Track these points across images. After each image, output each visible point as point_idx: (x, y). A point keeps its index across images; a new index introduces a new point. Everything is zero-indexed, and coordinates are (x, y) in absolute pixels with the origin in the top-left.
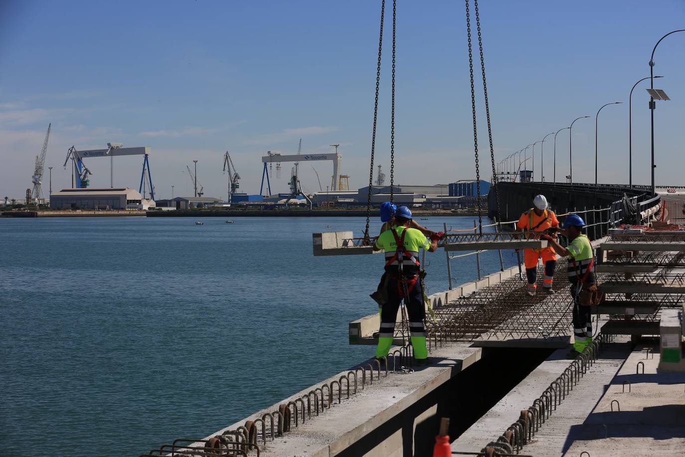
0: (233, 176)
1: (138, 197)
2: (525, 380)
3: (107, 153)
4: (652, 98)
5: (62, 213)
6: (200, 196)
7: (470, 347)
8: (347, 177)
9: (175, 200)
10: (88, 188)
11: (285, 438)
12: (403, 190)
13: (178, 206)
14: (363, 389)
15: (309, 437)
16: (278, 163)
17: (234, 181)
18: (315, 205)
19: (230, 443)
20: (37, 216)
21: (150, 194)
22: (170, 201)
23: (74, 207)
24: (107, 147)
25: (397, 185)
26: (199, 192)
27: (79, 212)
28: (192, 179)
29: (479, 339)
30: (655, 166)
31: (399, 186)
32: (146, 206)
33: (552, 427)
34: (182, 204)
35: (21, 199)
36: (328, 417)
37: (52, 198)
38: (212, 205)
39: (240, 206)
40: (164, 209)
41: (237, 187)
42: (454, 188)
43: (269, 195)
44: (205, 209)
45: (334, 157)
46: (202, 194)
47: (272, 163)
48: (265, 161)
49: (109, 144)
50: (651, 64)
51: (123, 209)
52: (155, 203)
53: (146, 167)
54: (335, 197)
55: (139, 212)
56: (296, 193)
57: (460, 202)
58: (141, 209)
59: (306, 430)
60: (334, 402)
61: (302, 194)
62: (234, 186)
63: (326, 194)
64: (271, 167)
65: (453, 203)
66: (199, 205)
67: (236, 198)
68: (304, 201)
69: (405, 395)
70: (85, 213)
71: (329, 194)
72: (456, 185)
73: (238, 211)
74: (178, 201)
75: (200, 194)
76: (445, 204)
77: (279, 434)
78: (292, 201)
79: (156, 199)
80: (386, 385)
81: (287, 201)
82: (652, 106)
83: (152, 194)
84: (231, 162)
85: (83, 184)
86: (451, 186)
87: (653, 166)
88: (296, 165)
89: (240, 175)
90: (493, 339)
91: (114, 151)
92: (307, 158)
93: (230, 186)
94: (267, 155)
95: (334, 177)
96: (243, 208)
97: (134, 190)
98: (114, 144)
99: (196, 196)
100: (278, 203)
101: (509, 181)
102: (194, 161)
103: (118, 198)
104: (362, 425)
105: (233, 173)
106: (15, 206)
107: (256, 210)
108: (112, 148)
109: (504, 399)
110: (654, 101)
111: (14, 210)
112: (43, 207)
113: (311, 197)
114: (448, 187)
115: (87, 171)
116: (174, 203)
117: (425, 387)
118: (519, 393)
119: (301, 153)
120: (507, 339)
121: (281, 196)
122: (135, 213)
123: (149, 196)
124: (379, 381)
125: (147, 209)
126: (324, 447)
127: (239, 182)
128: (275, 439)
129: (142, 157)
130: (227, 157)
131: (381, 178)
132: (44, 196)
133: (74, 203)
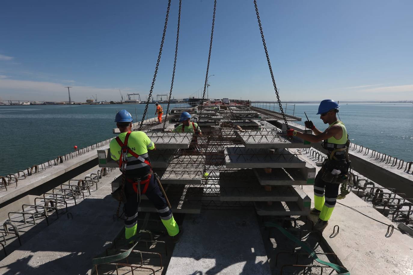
18: (164, 102)
23: (129, 103)
32: (140, 103)
34: (145, 102)
35: (120, 101)
42: (184, 99)
45: (167, 95)
48: (157, 96)
53: (139, 97)
56: (161, 100)
67: (153, 101)
74: (144, 102)
76: (183, 101)
83: (140, 101)
85: (130, 99)
91: (134, 94)
97: (138, 100)
103: (135, 101)
105: (152, 97)
111: (119, 103)
112: (123, 103)
129: (138, 95)
131: (174, 98)
132: (124, 101)
133: (128, 102)
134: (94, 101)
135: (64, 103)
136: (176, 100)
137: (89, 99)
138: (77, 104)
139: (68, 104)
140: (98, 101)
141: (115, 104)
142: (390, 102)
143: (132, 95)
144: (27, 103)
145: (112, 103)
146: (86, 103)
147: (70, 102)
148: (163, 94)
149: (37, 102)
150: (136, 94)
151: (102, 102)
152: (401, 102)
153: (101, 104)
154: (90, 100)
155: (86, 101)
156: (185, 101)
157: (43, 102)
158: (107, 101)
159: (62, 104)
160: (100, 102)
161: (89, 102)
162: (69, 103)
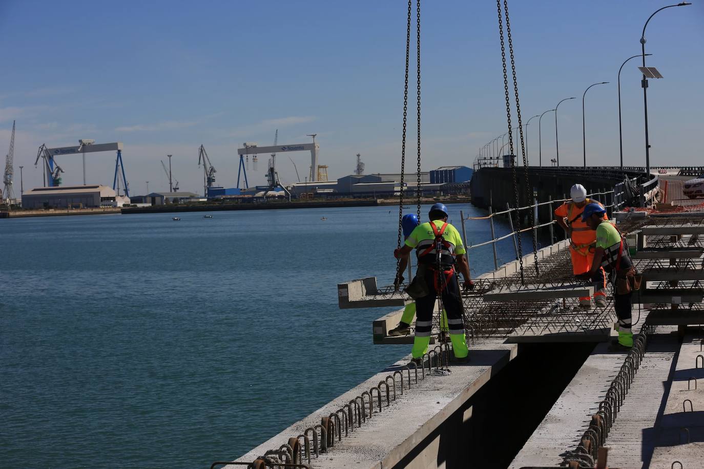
0: (208, 169)
1: (112, 193)
2: (575, 379)
3: (79, 150)
4: (644, 77)
5: (34, 213)
6: (175, 191)
7: (504, 343)
8: (326, 167)
9: (150, 196)
10: (60, 186)
11: (330, 455)
12: (383, 179)
13: (153, 202)
14: (402, 394)
15: (356, 452)
16: (255, 155)
17: (210, 175)
18: (293, 197)
19: (276, 465)
20: (9, 217)
21: (124, 190)
22: (145, 197)
23: (47, 207)
24: (78, 144)
25: (377, 173)
26: (175, 187)
27: (51, 211)
28: (167, 174)
29: (513, 334)
30: (650, 146)
31: (379, 174)
32: (120, 203)
33: (622, 432)
34: (158, 200)
36: (371, 429)
37: (24, 198)
38: (188, 200)
39: (217, 200)
40: (139, 205)
41: (214, 180)
42: (435, 175)
43: (246, 188)
44: (180, 204)
45: (311, 147)
46: (178, 189)
47: (248, 155)
48: (241, 153)
49: (80, 141)
50: (643, 41)
51: (97, 207)
52: (129, 200)
53: (119, 163)
54: (313, 188)
55: (114, 210)
56: (274, 185)
57: (442, 189)
58: (115, 206)
59: (352, 444)
60: (374, 411)
61: (280, 185)
62: (210, 180)
63: (305, 185)
64: (247, 159)
65: (435, 191)
66: (175, 200)
67: (212, 193)
68: (282, 193)
69: (450, 400)
70: (58, 212)
71: (308, 184)
72: (437, 172)
73: (215, 205)
74: (153, 197)
75: (175, 189)
77: (323, 450)
78: (270, 193)
79: (130, 196)
80: (425, 389)
81: (265, 194)
82: (645, 84)
83: (126, 191)
84: (206, 154)
85: (55, 182)
86: (432, 173)
87: (648, 147)
88: (273, 156)
89: (216, 169)
90: (529, 333)
91: (86, 148)
92: (284, 149)
93: (206, 180)
94: (243, 147)
95: (313, 168)
96: (220, 202)
97: (108, 187)
98: (85, 141)
99: (171, 191)
100: (255, 196)
101: (492, 166)
102: (168, 156)
103: (91, 195)
104: (412, 435)
105: (208, 166)
107: (233, 203)
108: (84, 145)
109: (559, 401)
110: (646, 79)
112: (15, 207)
113: (289, 189)
114: (429, 174)
115: (59, 169)
116: (149, 199)
117: (468, 389)
118: (574, 394)
119: (278, 144)
120: (544, 333)
121: (258, 189)
122: (109, 210)
123: (124, 193)
124: (417, 385)
125: (121, 206)
126: (376, 463)
127: (216, 175)
128: (319, 456)
129: (115, 153)
130: (202, 150)
131: (360, 168)
132: (16, 196)
133: (46, 202)
136: (377, 178)
156: (445, 185)
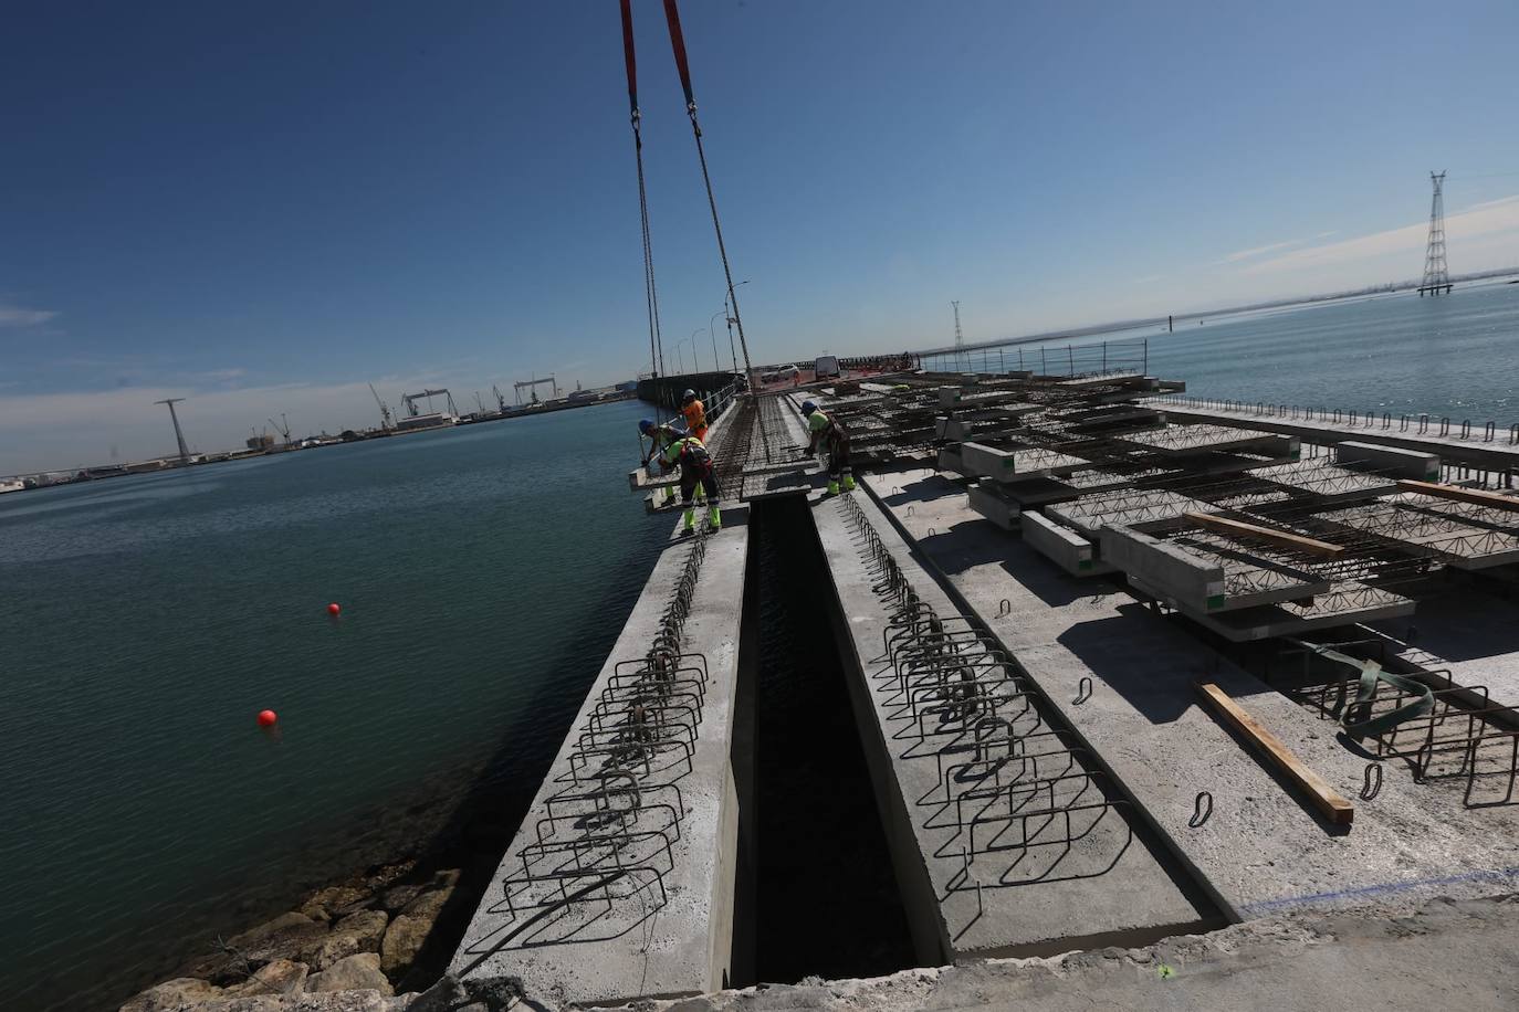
0: (500, 397)
1: (449, 416)
3: (425, 395)
5: (407, 432)
8: (562, 389)
9: (470, 415)
10: (419, 415)
12: (592, 391)
13: (472, 417)
16: (523, 387)
17: (501, 400)
18: (546, 406)
20: (391, 436)
22: (467, 416)
23: (413, 428)
24: (424, 392)
25: (589, 389)
26: (483, 409)
27: (418, 430)
28: (477, 402)
32: (454, 421)
34: (475, 416)
35: (379, 428)
37: (398, 424)
38: (492, 414)
39: (508, 412)
40: (465, 421)
42: (618, 387)
43: (522, 404)
44: (489, 417)
45: (553, 380)
48: (516, 387)
49: (425, 390)
51: (441, 424)
52: (459, 418)
53: (450, 399)
54: (557, 400)
55: (452, 425)
56: (536, 402)
57: (622, 394)
61: (539, 402)
62: (502, 403)
64: (520, 390)
65: (618, 395)
66: (485, 415)
67: (503, 409)
68: (540, 406)
71: (553, 399)
72: (619, 385)
73: (507, 416)
74: (472, 415)
75: (485, 410)
76: (615, 395)
78: (535, 405)
79: (459, 416)
81: (532, 406)
83: (456, 414)
84: (497, 390)
85: (416, 414)
86: (616, 386)
88: (533, 386)
89: (504, 397)
91: (430, 393)
92: (538, 382)
93: (499, 403)
94: (516, 384)
95: (555, 390)
96: (510, 414)
97: (445, 413)
98: (428, 390)
99: (480, 411)
100: (529, 408)
101: (646, 379)
102: (477, 393)
103: (437, 418)
106: (375, 432)
107: (517, 414)
108: (428, 392)
111: (377, 435)
112: (394, 430)
113: (544, 403)
115: (416, 406)
121: (528, 404)
122: (449, 425)
127: (504, 400)
129: (447, 394)
130: (495, 388)
132: (393, 424)
133: (412, 425)
134: (279, 440)
135: (162, 463)
136: (589, 392)
137: (259, 434)
138: (212, 461)
139: (176, 466)
140: (294, 438)
141: (361, 438)
142: (1341, 297)
143: (422, 395)
144: (11, 484)
145: (348, 436)
146: (245, 453)
147: (182, 455)
148: (536, 379)
149: (53, 475)
150: (437, 389)
151: (310, 439)
152: (1376, 291)
153: (305, 448)
154: (262, 440)
155: (245, 445)
156: (624, 392)
157: (77, 473)
158: (327, 433)
159: (153, 467)
160: (301, 441)
161: (260, 447)
162: (182, 462)
